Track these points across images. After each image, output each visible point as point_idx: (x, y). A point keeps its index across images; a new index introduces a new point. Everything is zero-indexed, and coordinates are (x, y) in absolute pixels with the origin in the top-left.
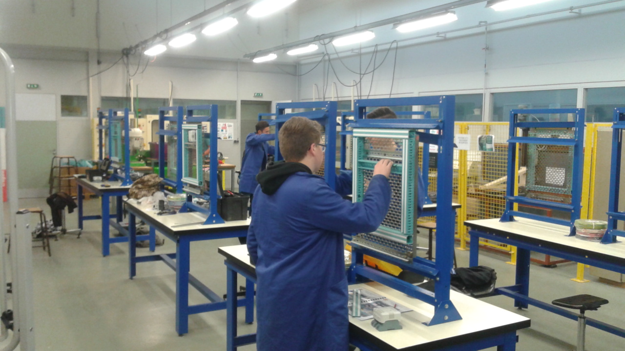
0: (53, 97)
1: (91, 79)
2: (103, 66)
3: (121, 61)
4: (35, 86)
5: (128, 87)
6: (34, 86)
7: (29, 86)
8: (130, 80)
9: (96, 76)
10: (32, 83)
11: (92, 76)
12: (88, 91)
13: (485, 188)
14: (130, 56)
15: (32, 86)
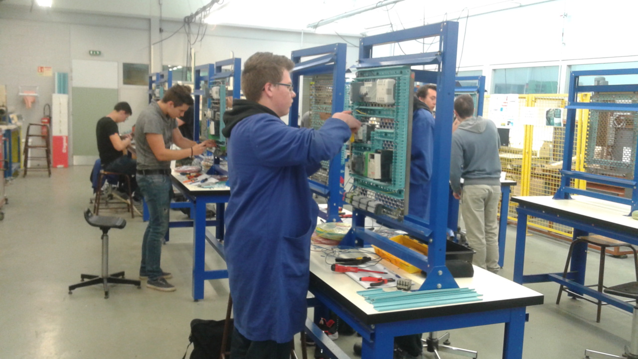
0: (116, 64)
1: (152, 47)
2: (164, 35)
3: (183, 30)
4: (98, 53)
5: (189, 57)
6: (96, 53)
7: (91, 52)
8: (191, 49)
9: (158, 44)
10: (95, 49)
11: (154, 44)
12: (150, 60)
13: (551, 168)
14: (191, 25)
15: (94, 53)
